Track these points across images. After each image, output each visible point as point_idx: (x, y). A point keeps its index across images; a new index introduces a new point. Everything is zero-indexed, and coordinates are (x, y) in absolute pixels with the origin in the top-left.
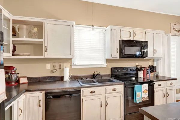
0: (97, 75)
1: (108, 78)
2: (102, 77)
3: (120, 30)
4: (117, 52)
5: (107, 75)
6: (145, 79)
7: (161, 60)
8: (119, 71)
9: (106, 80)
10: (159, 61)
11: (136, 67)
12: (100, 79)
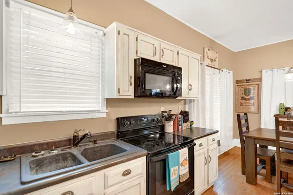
0: (84, 137)
1: (109, 142)
2: (95, 142)
3: (137, 38)
4: (131, 84)
5: (107, 134)
6: (176, 136)
7: (195, 102)
8: (133, 124)
9: (105, 146)
10: (193, 103)
11: (162, 114)
12: (91, 145)
